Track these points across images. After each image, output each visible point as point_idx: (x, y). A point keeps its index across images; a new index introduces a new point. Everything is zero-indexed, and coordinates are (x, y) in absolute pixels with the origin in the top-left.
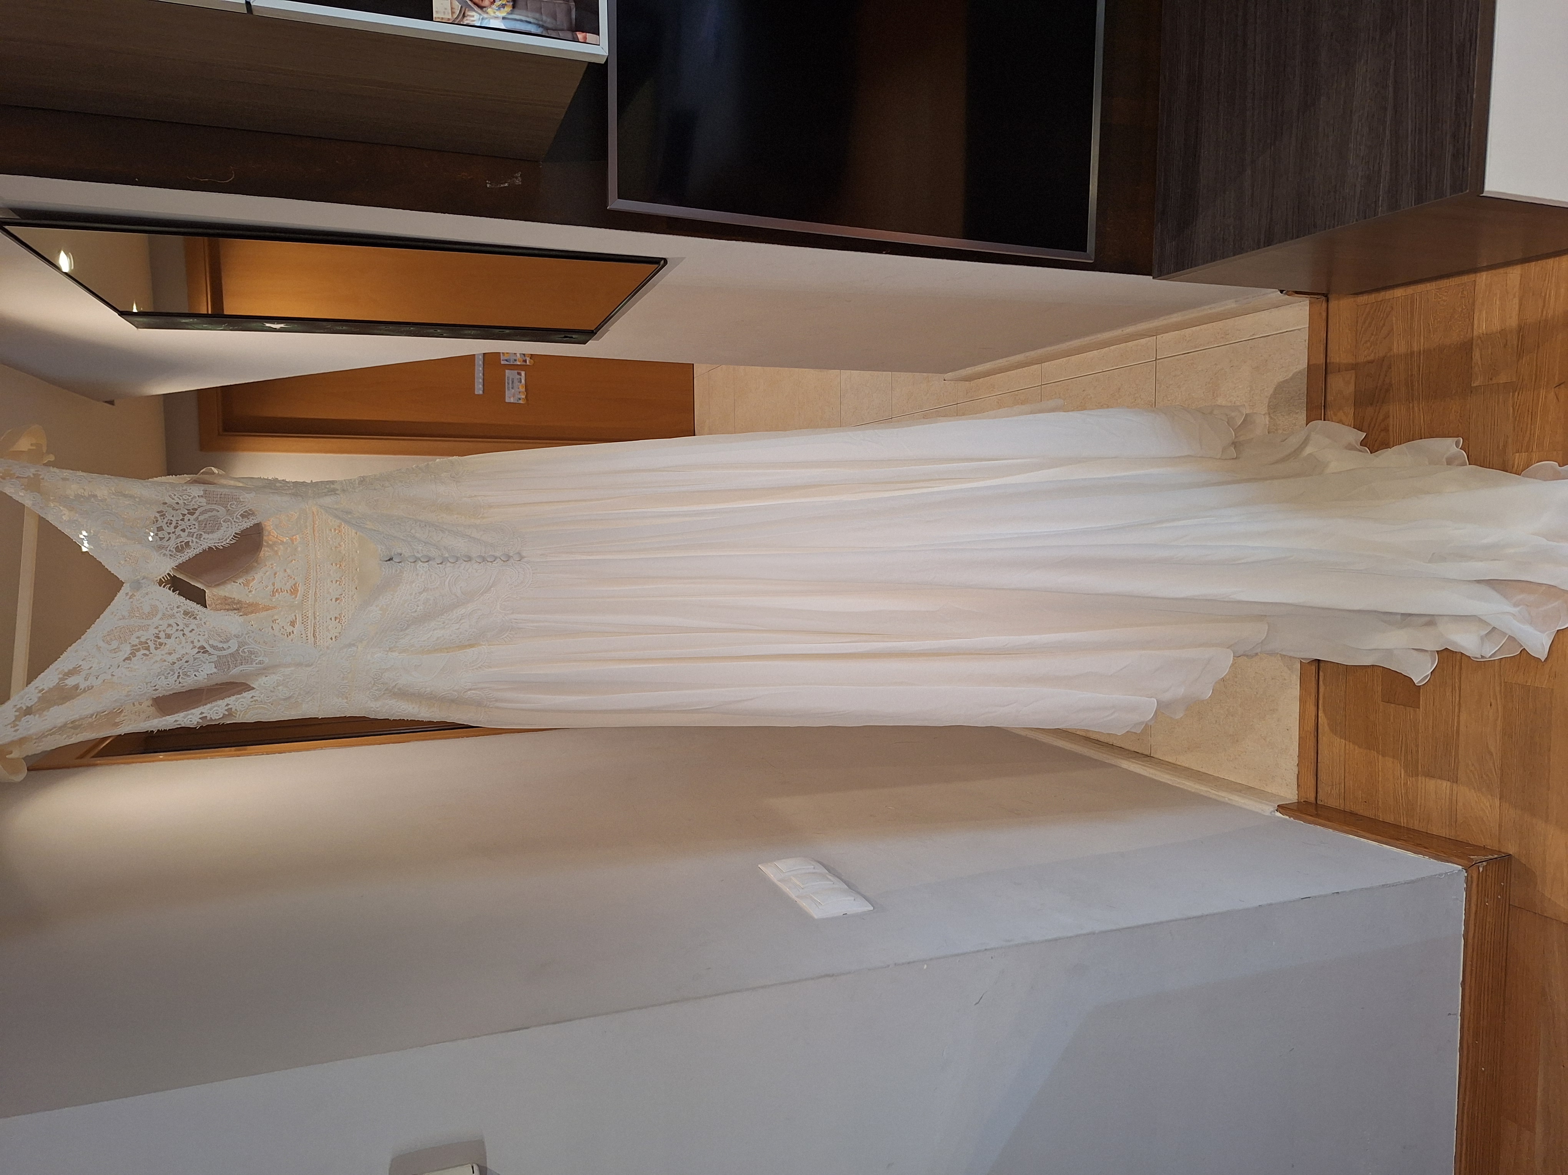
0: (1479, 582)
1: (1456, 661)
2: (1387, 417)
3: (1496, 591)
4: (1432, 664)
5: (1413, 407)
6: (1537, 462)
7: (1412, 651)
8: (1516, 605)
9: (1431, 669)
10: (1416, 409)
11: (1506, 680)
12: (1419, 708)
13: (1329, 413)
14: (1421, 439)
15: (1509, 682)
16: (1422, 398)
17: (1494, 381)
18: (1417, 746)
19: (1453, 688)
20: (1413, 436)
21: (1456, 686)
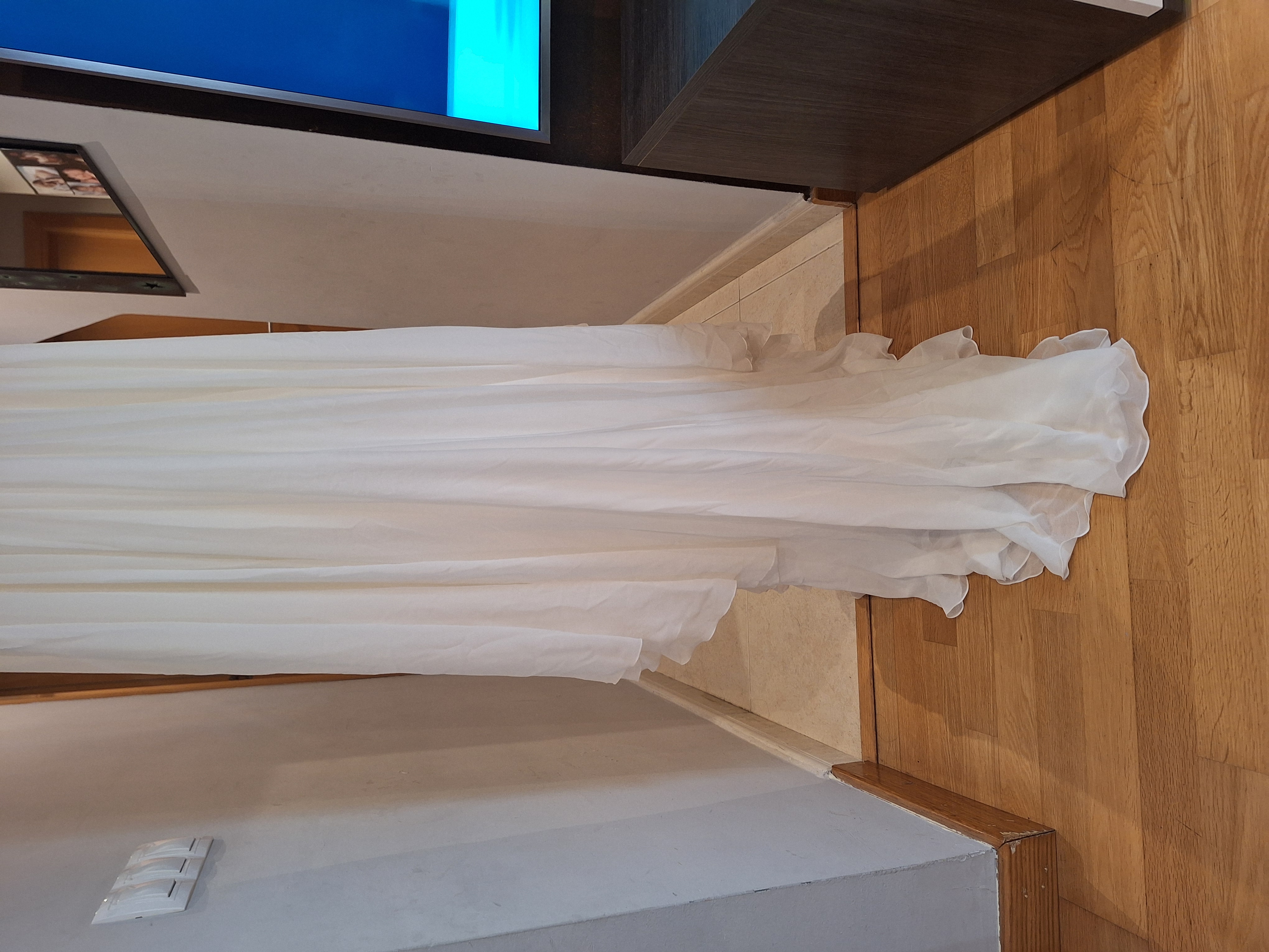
0: (996, 488)
1: (985, 587)
2: (909, 318)
3: (1013, 498)
4: (963, 592)
5: (929, 303)
6: (1042, 341)
7: (943, 577)
8: (1033, 513)
9: (962, 597)
10: (932, 303)
11: (1033, 608)
12: (956, 646)
13: (863, 325)
14: (938, 335)
15: (1036, 608)
16: (936, 290)
17: (997, 257)
18: (958, 692)
19: (985, 620)
20: (931, 334)
21: (988, 616)
